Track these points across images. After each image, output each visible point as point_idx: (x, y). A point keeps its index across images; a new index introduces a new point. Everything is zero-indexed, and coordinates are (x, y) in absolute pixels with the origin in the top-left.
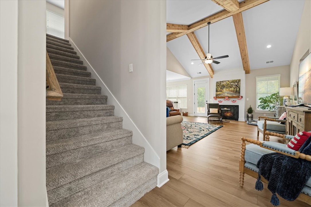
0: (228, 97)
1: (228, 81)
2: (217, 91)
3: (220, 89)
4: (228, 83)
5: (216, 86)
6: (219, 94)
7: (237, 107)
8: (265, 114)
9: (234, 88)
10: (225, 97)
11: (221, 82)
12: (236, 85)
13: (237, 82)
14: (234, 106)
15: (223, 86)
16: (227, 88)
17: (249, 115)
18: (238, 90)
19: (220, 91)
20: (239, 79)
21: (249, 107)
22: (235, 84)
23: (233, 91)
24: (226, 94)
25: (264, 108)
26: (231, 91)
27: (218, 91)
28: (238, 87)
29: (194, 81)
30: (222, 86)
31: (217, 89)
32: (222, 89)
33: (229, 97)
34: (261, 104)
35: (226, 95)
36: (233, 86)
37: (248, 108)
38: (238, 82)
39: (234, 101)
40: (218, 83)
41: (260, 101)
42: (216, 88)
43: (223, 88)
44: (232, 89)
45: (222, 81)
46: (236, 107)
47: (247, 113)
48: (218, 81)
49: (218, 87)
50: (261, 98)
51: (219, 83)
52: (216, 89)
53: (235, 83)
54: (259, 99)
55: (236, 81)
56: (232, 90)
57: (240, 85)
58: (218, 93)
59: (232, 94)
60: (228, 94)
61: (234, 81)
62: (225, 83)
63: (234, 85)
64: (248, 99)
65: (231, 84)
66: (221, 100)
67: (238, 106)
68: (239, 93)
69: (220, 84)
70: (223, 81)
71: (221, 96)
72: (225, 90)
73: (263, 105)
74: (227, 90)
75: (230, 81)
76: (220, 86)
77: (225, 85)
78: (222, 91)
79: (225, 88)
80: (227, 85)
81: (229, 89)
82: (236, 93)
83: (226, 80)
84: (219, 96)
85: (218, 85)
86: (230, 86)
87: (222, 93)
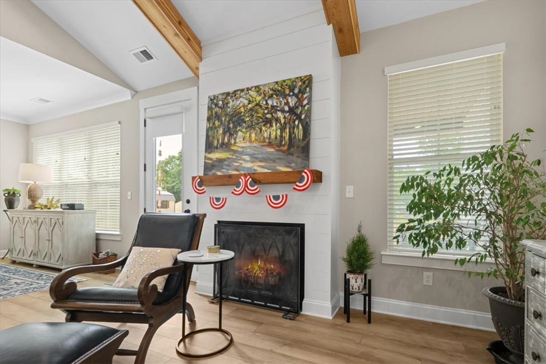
0: (254, 175)
1: (258, 88)
3: (224, 133)
4: (259, 98)
5: (209, 119)
6: (220, 161)
7: (297, 231)
8: (431, 274)
9: (283, 129)
10: (239, 176)
11: (228, 94)
12: (292, 111)
13: (296, 91)
14: (281, 229)
15: (237, 120)
16: (251, 127)
17: (352, 282)
18: (301, 133)
19: (223, 144)
20: (303, 73)
21: (353, 234)
22: (287, 103)
23: (279, 144)
24: (247, 158)
25: (424, 238)
26: (270, 144)
27: (216, 143)
28: (300, 120)
29: (143, 103)
30: (232, 116)
31: (210, 133)
32: (231, 135)
33: (256, 179)
34: (412, 217)
35: (247, 164)
36: (279, 114)
37: (349, 242)
38: (300, 91)
39: (277, 202)
40: (216, 105)
41: (409, 197)
42: (207, 131)
43: (235, 127)
44: (273, 131)
45: (231, 90)
46: (289, 233)
47: (343, 267)
48: (216, 93)
49: (217, 123)
50: (414, 179)
51: (221, 103)
52: (208, 136)
53: (285, 96)
54: (404, 188)
55: (292, 89)
56: (273, 136)
57: (309, 110)
58: (215, 156)
59: (274, 162)
60: (254, 159)
61: (281, 90)
63: (283, 111)
64: (350, 192)
65: (270, 102)
66: (221, 196)
67: (302, 227)
68: (305, 150)
71: (225, 171)
72: (242, 140)
73: (420, 221)
74: (251, 141)
75: (267, 89)
76: (223, 119)
77: (242, 114)
78: (231, 144)
79: (244, 130)
80: (253, 113)
81: (261, 130)
82: (292, 154)
83: (250, 86)
84: (218, 171)
85: (216, 113)
86: (264, 114)
87: (230, 156)
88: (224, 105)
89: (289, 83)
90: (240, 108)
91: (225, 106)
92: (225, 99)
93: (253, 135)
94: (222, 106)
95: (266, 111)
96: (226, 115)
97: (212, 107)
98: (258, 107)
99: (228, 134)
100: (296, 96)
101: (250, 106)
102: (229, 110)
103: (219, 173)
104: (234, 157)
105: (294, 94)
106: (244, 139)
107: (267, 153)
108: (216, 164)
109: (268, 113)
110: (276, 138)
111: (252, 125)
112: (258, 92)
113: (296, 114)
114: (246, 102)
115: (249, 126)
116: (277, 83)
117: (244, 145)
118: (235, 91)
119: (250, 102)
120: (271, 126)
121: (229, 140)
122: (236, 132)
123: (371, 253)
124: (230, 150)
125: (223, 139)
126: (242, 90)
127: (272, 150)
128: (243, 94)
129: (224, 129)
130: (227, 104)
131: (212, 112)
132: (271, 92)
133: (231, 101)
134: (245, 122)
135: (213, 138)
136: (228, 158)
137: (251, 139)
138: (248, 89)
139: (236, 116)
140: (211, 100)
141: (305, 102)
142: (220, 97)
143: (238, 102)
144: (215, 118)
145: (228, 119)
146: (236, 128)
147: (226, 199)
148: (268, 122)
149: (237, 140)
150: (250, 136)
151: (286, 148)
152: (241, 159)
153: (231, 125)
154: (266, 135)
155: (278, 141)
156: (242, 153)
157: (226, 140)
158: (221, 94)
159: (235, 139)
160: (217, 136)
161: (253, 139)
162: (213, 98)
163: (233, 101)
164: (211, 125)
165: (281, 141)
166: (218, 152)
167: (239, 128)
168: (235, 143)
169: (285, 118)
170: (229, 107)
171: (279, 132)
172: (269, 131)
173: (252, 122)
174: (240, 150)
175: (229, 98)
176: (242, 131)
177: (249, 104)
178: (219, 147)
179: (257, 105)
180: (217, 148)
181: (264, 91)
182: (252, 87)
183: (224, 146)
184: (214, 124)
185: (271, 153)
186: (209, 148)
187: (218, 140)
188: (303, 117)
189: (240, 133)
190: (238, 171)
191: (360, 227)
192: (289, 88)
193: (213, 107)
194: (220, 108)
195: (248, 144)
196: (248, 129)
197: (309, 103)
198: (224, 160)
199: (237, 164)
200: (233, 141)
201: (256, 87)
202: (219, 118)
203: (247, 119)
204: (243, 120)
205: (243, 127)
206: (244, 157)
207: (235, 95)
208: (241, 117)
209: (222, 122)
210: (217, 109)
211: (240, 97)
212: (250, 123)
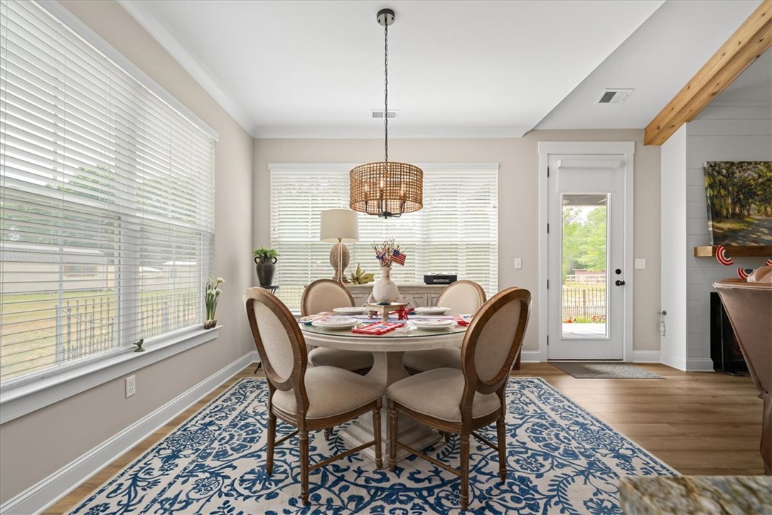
1: (767, 164)
2: (715, 213)
3: (734, 203)
4: (769, 174)
5: (711, 186)
6: (732, 231)
11: (732, 164)
15: (747, 192)
19: (734, 214)
24: (765, 231)
27: (725, 212)
30: (740, 189)
31: (716, 201)
32: (742, 206)
35: (766, 237)
40: (719, 173)
42: (711, 198)
43: (745, 198)
45: (736, 160)
48: (718, 160)
49: (722, 192)
51: (724, 171)
52: (713, 204)
58: (726, 226)
62: (750, 174)
69: (730, 175)
70: (741, 163)
71: (741, 242)
72: (755, 211)
76: (730, 188)
77: (753, 187)
78: (745, 215)
79: (758, 203)
80: (766, 188)
83: (758, 160)
84: (732, 241)
85: (720, 181)
87: (746, 228)
88: (729, 176)
90: (749, 180)
91: (731, 175)
92: (729, 168)
93: (769, 209)
94: (727, 175)
96: (734, 185)
97: (713, 174)
99: (739, 205)
101: (761, 180)
102: (736, 180)
103: (734, 244)
104: (750, 229)
106: (759, 212)
108: (728, 234)
111: (766, 199)
112: (768, 168)
114: (756, 176)
115: (762, 200)
117: (759, 218)
119: (760, 176)
121: (741, 211)
122: (749, 205)
124: (744, 222)
125: (734, 209)
126: (750, 163)
128: (751, 167)
129: (733, 200)
130: (733, 173)
131: (714, 180)
133: (737, 171)
134: (758, 195)
135: (721, 207)
136: (743, 230)
137: (767, 213)
138: (756, 163)
139: (745, 188)
140: (711, 166)
142: (723, 165)
143: (746, 174)
144: (720, 186)
145: (736, 190)
146: (748, 200)
149: (751, 213)
150: (766, 210)
152: (759, 231)
153: (741, 196)
156: (759, 225)
157: (737, 210)
158: (723, 162)
159: (748, 211)
160: (725, 205)
161: (769, 213)
162: (713, 165)
163: (740, 172)
164: (715, 193)
166: (730, 222)
167: (751, 200)
168: (749, 215)
170: (736, 178)
173: (765, 196)
174: (755, 222)
175: (735, 168)
176: (755, 204)
177: (759, 178)
178: (729, 216)
179: (768, 180)
180: (727, 217)
182: (761, 162)
183: (736, 217)
184: (719, 192)
186: (717, 217)
187: (727, 210)
189: (753, 205)
190: (756, 243)
193: (716, 174)
194: (725, 176)
195: (764, 217)
196: (762, 203)
198: (739, 231)
199: (755, 236)
200: (746, 213)
201: (765, 163)
202: (725, 187)
203: (760, 193)
204: (755, 193)
205: (756, 200)
206: (762, 229)
207: (742, 167)
208: (751, 189)
209: (729, 191)
210: (720, 177)
211: (748, 169)
212: (763, 197)
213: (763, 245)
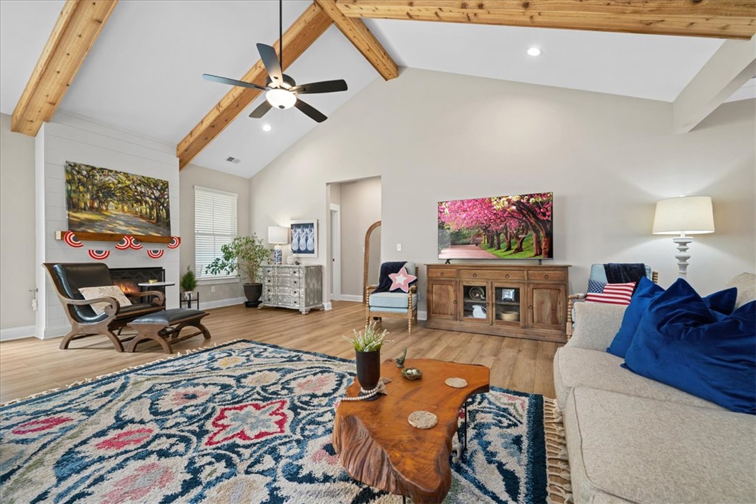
0: (135, 236)
1: (126, 175)
2: (72, 205)
3: (93, 199)
4: (128, 183)
5: (69, 182)
6: (90, 220)
9: (151, 208)
11: (94, 168)
12: (156, 198)
13: (159, 188)
15: (105, 193)
16: (122, 201)
18: (165, 214)
19: (92, 208)
20: (162, 178)
22: (153, 193)
23: (149, 218)
24: (121, 222)
26: (142, 217)
27: (82, 205)
28: (164, 207)
30: (101, 188)
31: (73, 195)
32: (101, 202)
33: (138, 239)
35: (121, 227)
36: (148, 199)
38: (162, 189)
39: (155, 255)
42: (69, 192)
43: (104, 196)
44: (144, 209)
45: (98, 166)
48: (78, 162)
49: (81, 188)
51: (84, 173)
52: (69, 197)
53: (151, 188)
55: (156, 185)
56: (144, 211)
57: (168, 202)
58: (83, 216)
59: (147, 229)
60: (128, 224)
61: (147, 183)
62: (110, 180)
63: (150, 198)
65: (139, 188)
66: (103, 249)
67: (164, 269)
68: (168, 225)
71: (97, 230)
72: (112, 208)
74: (123, 211)
75: (135, 178)
76: (90, 187)
77: (112, 189)
78: (103, 210)
79: (116, 202)
80: (124, 192)
81: (133, 206)
82: (160, 226)
83: (119, 170)
84: (89, 229)
85: (79, 179)
86: (135, 195)
87: (103, 219)
88: (89, 176)
89: (153, 181)
90: (109, 184)
91: (91, 177)
92: (90, 171)
93: (126, 208)
94: (87, 176)
95: (136, 194)
96: (93, 185)
97: (72, 172)
98: (127, 189)
99: (98, 201)
100: (160, 191)
101: (120, 185)
102: (96, 181)
103: (89, 231)
104: (107, 220)
105: (157, 189)
106: (116, 209)
107: (140, 222)
108: (85, 223)
109: (138, 195)
110: (146, 213)
111: (124, 200)
113: (160, 202)
114: (116, 182)
115: (120, 200)
116: (143, 177)
117: (117, 213)
118: (101, 169)
119: (119, 183)
120: (141, 205)
121: (99, 206)
122: (108, 202)
123: (195, 282)
124: (102, 214)
125: (92, 204)
126: (111, 171)
127: (144, 221)
128: (112, 174)
129: (92, 196)
130: (93, 176)
131: (73, 177)
132: (139, 182)
133: (97, 174)
134: (116, 196)
135: (79, 200)
136: (101, 220)
138: (116, 172)
139: (105, 189)
140: (70, 165)
141: (166, 197)
142: (83, 167)
143: (107, 179)
144: (79, 183)
145: (96, 189)
146: (107, 198)
147: (109, 252)
148: (139, 202)
149: (109, 208)
150: (123, 207)
151: (155, 221)
152: (115, 223)
153: (101, 195)
154: (137, 210)
155: (148, 216)
156: (116, 219)
157: (96, 205)
158: (84, 165)
159: (107, 206)
160: (83, 199)
161: (126, 210)
162: (73, 165)
163: (100, 176)
164: (73, 188)
165: (151, 217)
166: (87, 214)
167: (109, 199)
168: (107, 210)
169: (152, 202)
170: (96, 179)
171: (148, 210)
172: (140, 208)
173: (123, 198)
174: (113, 216)
175: (95, 172)
176: (113, 202)
178: (87, 209)
179: (127, 186)
180: (85, 209)
181: (133, 179)
182: (121, 172)
183: (94, 210)
184: (78, 188)
185: (143, 223)
186: (73, 208)
187: (86, 204)
188: (165, 205)
189: (111, 203)
190: (113, 231)
191: (189, 267)
192: (154, 184)
193: (75, 173)
194: (85, 176)
195: (121, 213)
196: (120, 202)
197: (168, 198)
198: (97, 221)
199: (111, 226)
200: (104, 208)
201: (124, 173)
202: (83, 185)
203: (118, 194)
204: (113, 194)
205: (115, 200)
206: (118, 222)
207: (103, 172)
208: (110, 191)
209: (88, 189)
210: (79, 176)
211: (108, 175)
212: (121, 198)
213: (118, 233)
